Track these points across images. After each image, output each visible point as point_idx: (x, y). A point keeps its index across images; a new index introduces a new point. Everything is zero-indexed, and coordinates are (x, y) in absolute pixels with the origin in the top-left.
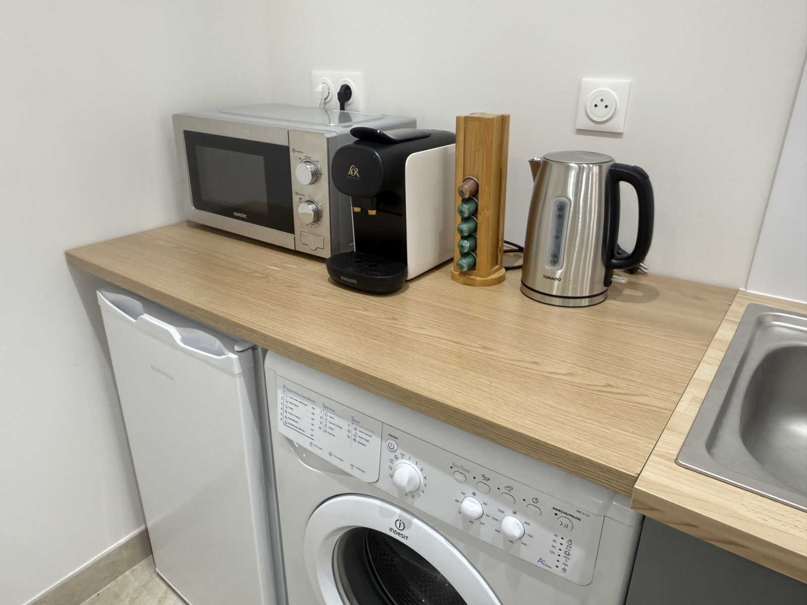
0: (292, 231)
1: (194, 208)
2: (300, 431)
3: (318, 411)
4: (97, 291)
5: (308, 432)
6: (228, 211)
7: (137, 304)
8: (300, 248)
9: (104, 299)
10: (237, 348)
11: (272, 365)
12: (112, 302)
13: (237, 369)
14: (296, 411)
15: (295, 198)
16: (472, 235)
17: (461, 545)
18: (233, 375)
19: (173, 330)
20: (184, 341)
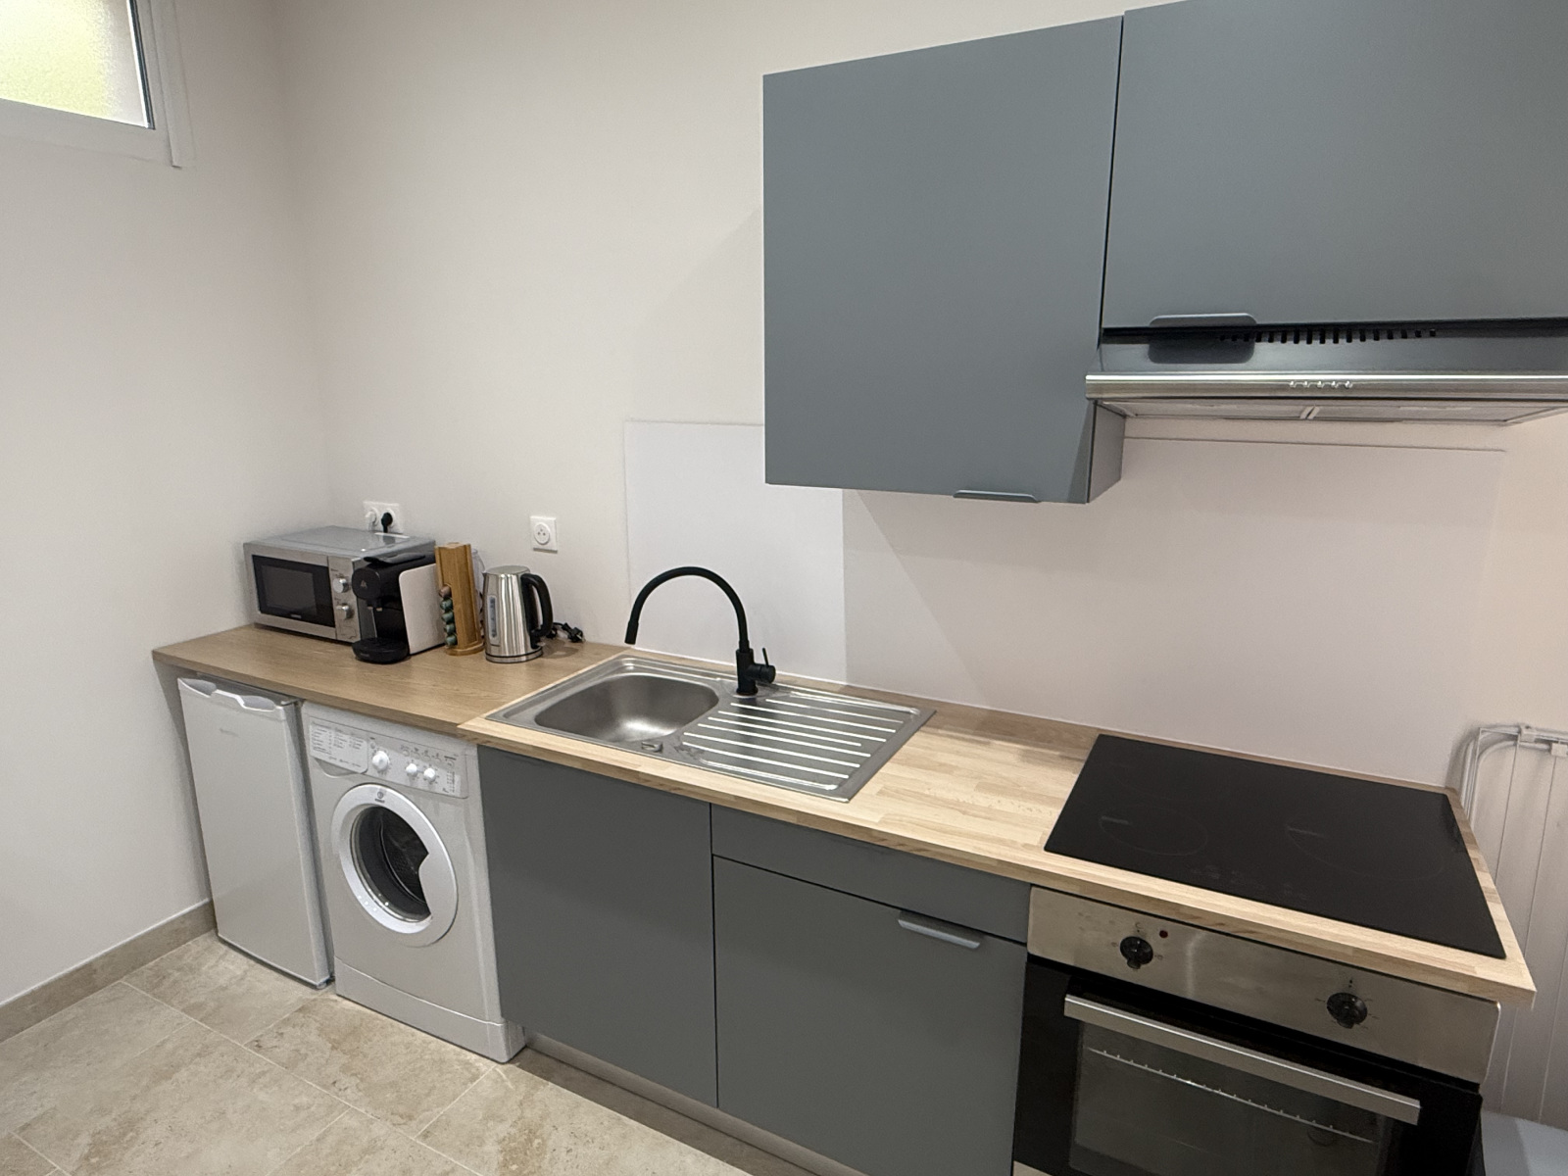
0: (334, 626)
1: (259, 613)
2: (323, 750)
3: (333, 734)
4: (179, 680)
5: (328, 750)
6: (287, 615)
7: (211, 685)
8: (339, 638)
9: (183, 684)
10: (283, 703)
11: (306, 710)
12: (190, 686)
13: (283, 716)
14: (321, 738)
15: (334, 602)
16: (451, 621)
17: (412, 797)
18: (281, 721)
19: (238, 698)
20: (246, 705)
